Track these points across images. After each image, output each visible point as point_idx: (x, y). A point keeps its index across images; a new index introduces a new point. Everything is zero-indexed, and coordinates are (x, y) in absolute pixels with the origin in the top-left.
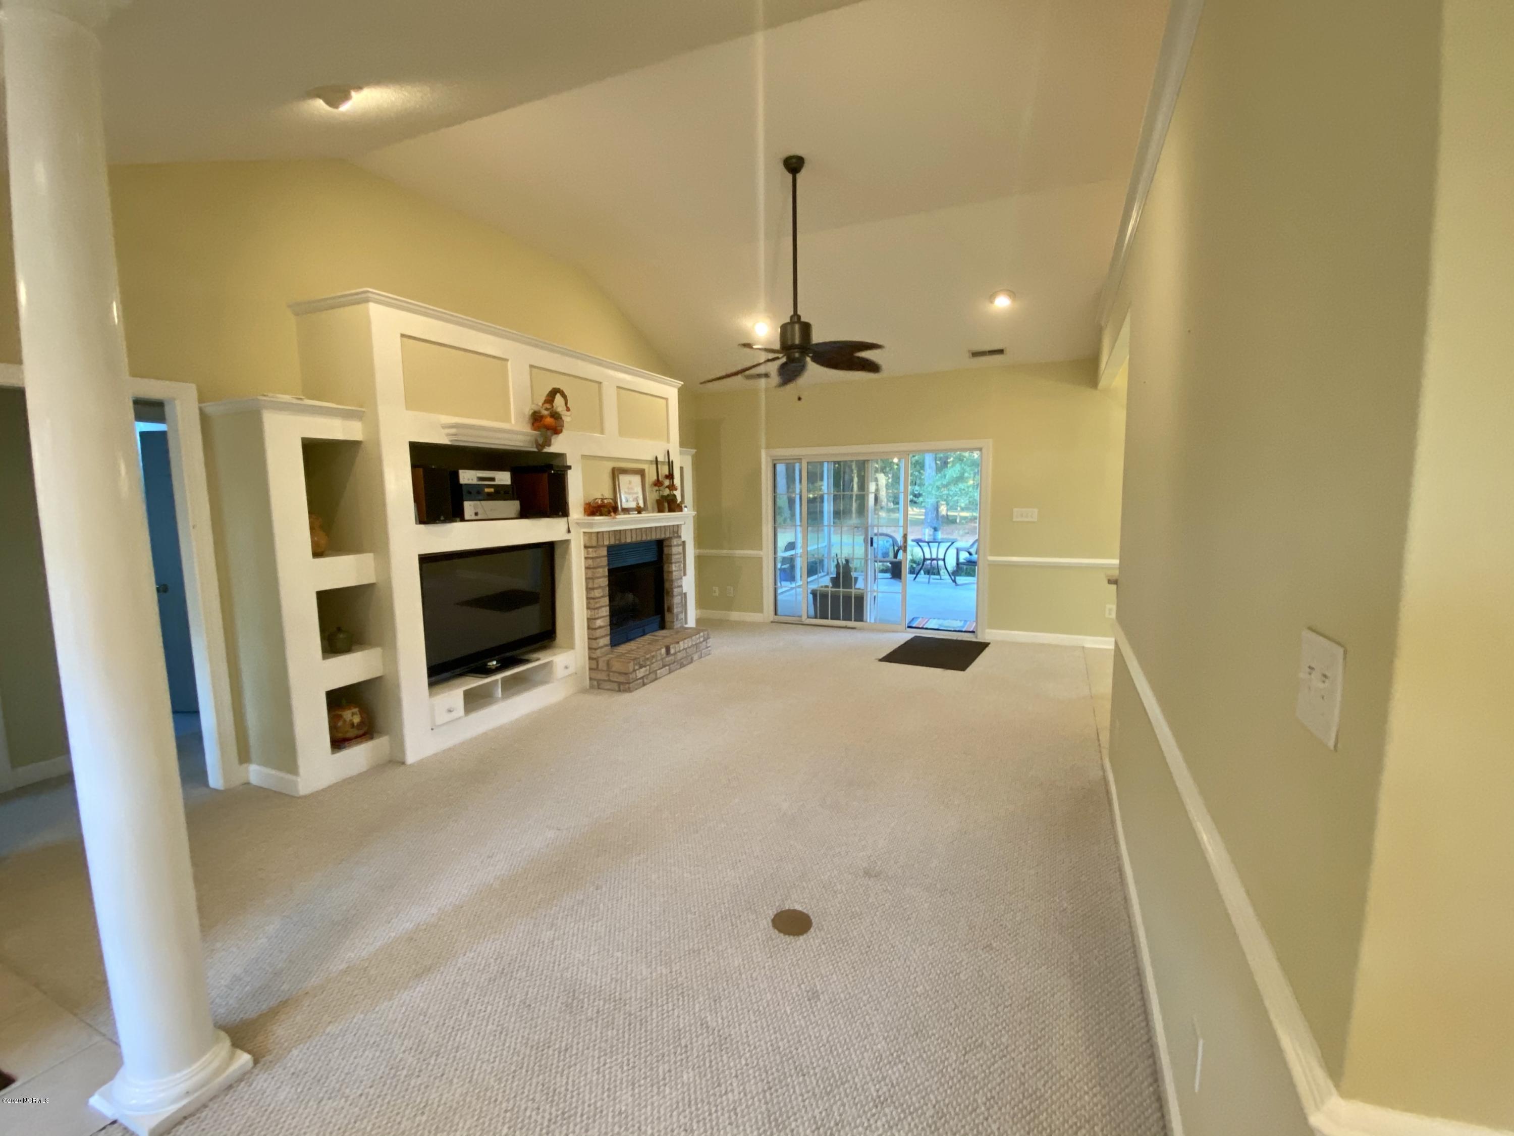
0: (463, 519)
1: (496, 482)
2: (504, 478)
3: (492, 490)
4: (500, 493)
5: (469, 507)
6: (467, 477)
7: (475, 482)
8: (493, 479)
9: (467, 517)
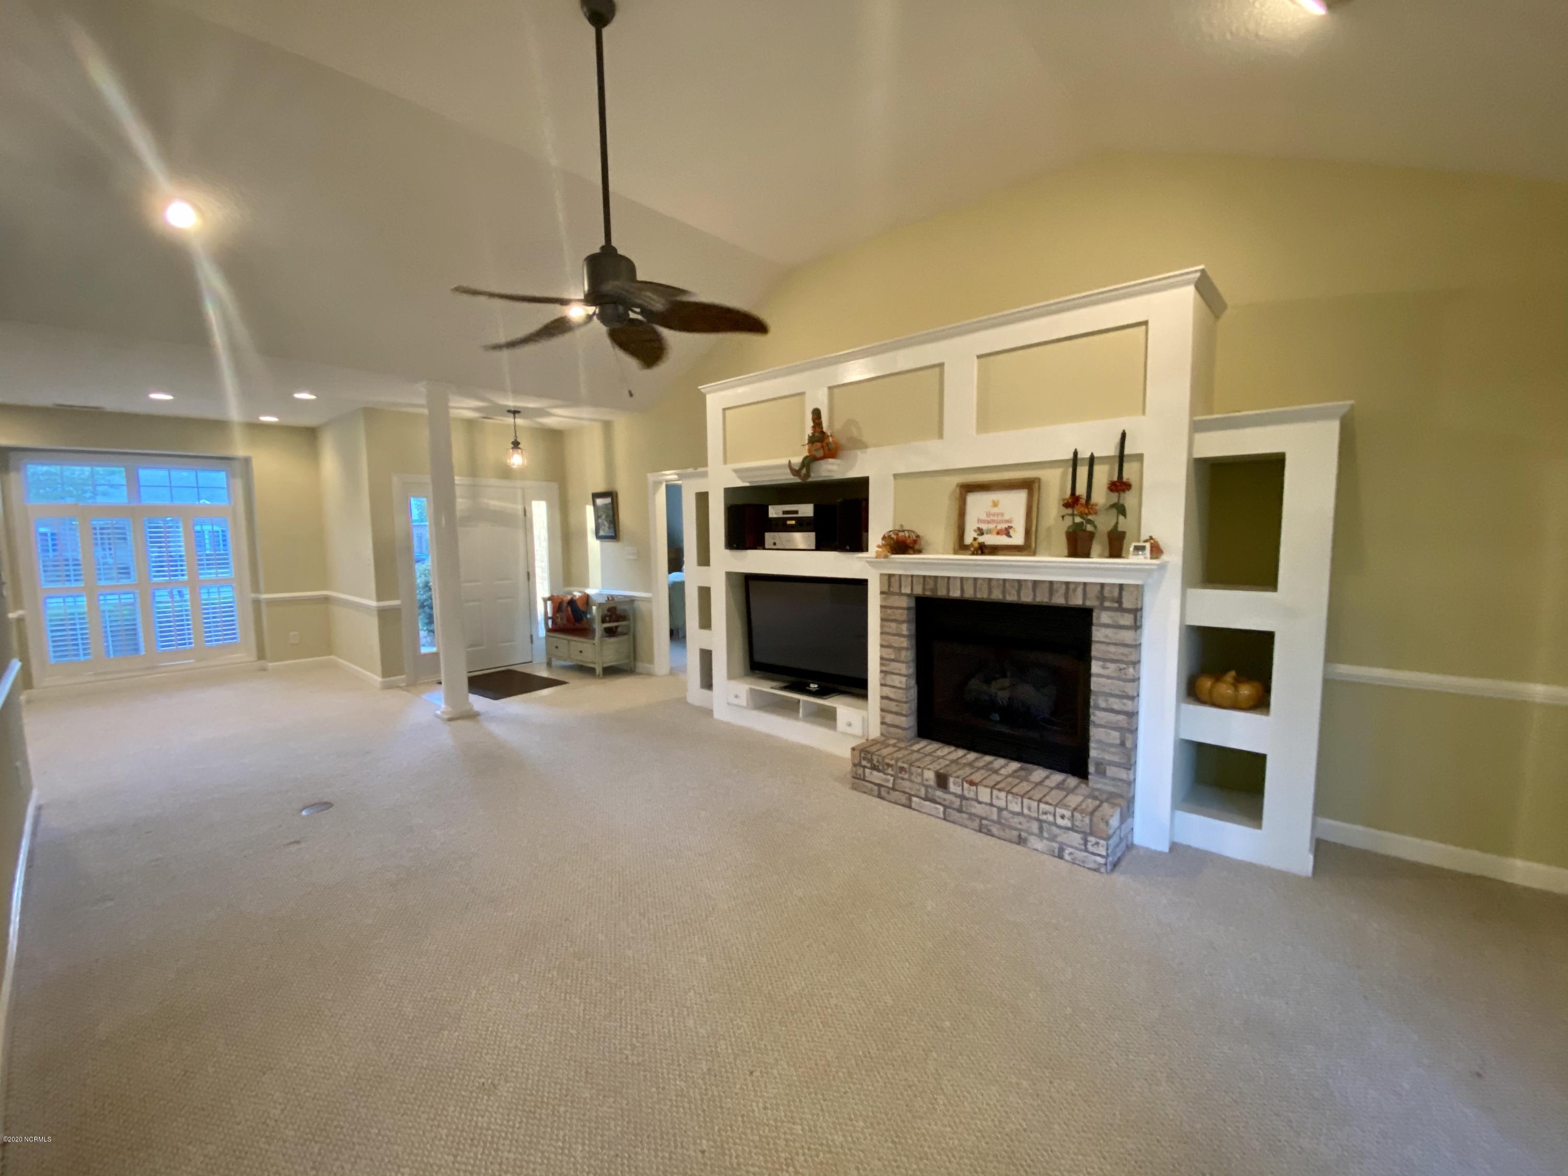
0: (764, 549)
1: (800, 515)
2: (806, 510)
3: (793, 522)
4: (802, 525)
5: (769, 537)
6: (774, 512)
7: (781, 515)
8: (796, 512)
9: (767, 546)
